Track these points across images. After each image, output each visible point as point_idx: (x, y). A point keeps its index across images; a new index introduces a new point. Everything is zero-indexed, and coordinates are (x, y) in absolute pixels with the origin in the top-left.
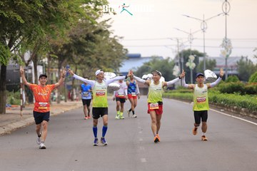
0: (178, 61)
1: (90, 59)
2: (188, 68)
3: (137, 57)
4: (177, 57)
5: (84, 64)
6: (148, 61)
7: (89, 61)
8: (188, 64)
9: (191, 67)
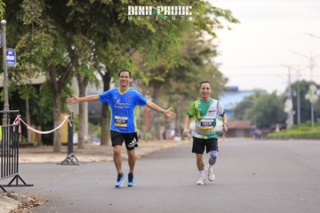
0: (289, 94)
1: (188, 87)
2: (308, 101)
3: (235, 90)
4: (287, 90)
5: (180, 94)
6: (249, 95)
7: (186, 90)
8: (307, 96)
9: (311, 100)
